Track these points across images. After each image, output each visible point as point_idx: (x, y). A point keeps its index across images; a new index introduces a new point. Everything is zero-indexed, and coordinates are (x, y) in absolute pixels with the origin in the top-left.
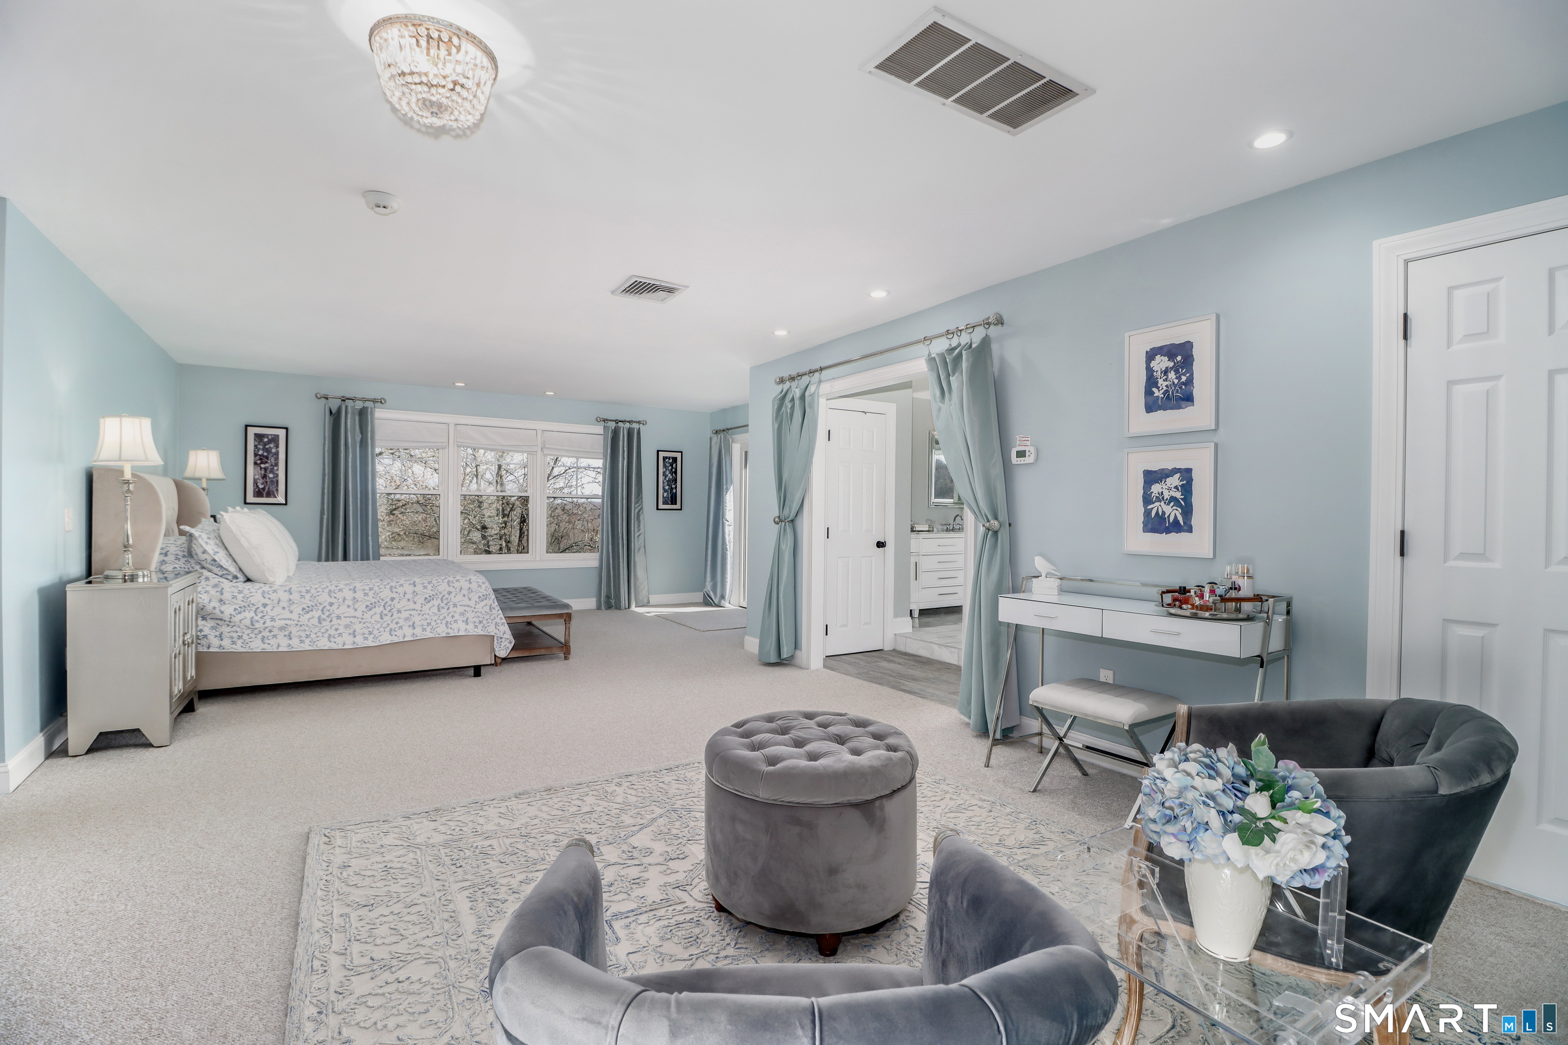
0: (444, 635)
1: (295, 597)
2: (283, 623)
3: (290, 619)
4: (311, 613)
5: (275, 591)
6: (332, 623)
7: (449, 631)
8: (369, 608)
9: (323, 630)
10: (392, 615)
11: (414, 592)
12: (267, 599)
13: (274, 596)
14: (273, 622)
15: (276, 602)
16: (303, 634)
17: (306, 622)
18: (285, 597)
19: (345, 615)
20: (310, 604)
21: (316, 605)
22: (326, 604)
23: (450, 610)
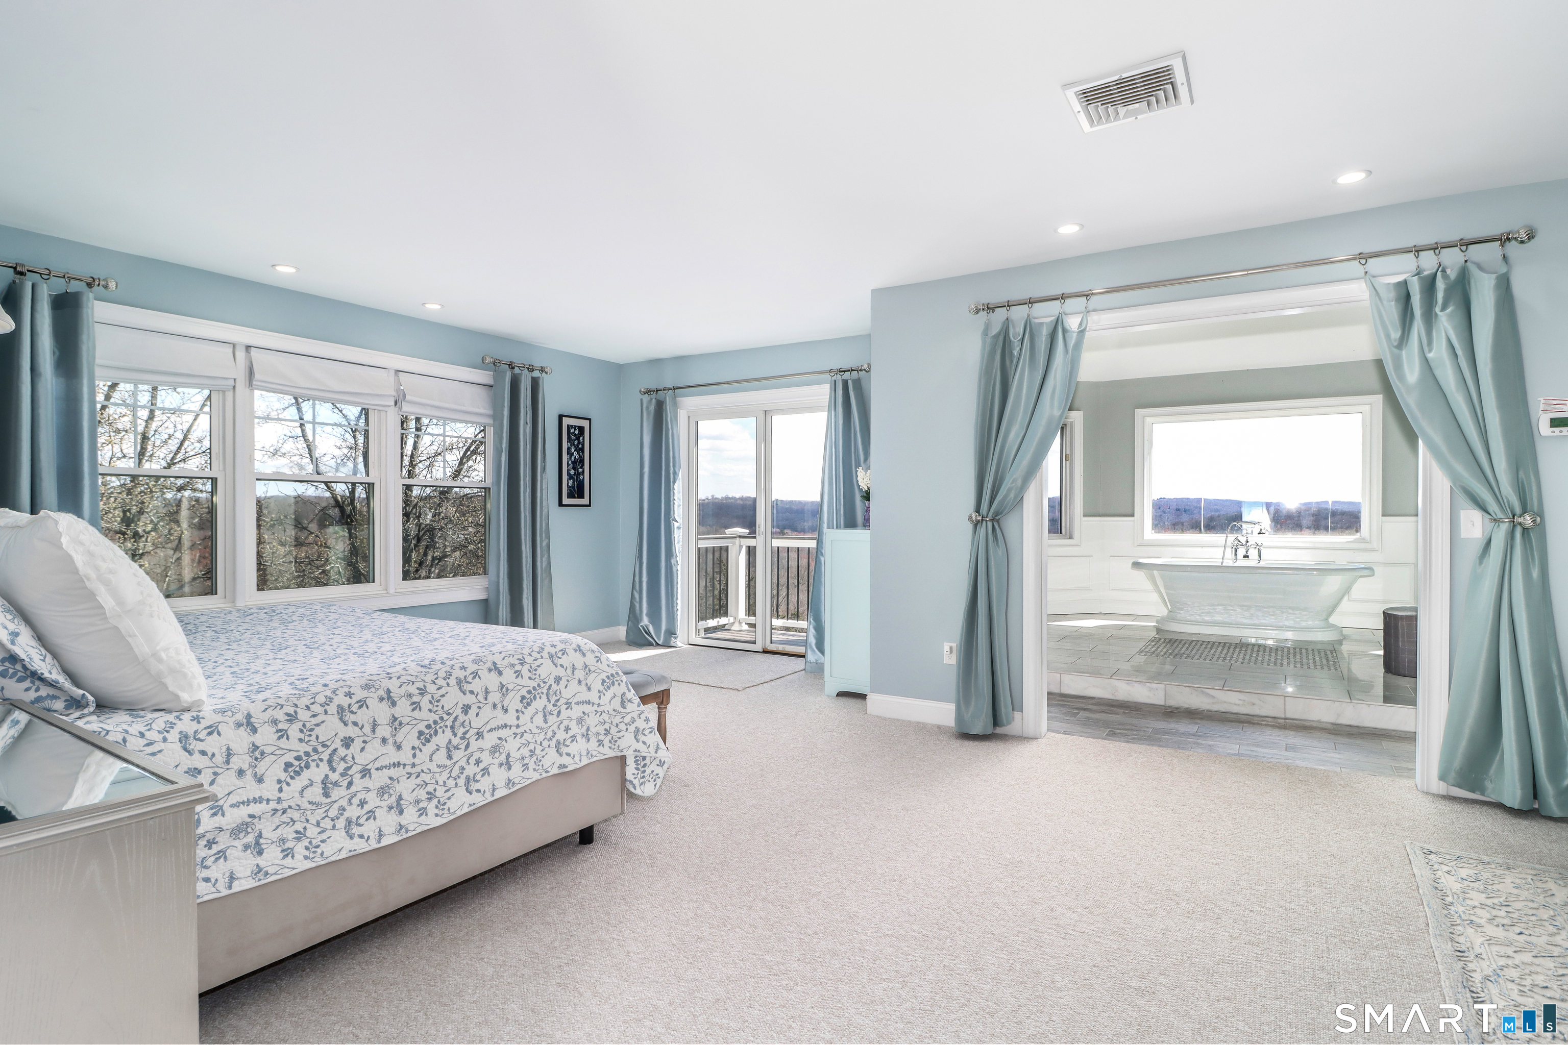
0: (555, 771)
1: (266, 736)
2: (242, 813)
3: (258, 800)
4: (306, 774)
5: (212, 730)
6: (353, 789)
7: (566, 760)
8: (425, 737)
9: (333, 813)
10: (467, 747)
11: (502, 686)
12: (197, 755)
13: (213, 744)
14: (219, 818)
15: (219, 759)
16: (288, 832)
17: (298, 800)
18: (240, 740)
19: (378, 765)
20: (303, 748)
21: (315, 750)
22: (338, 744)
23: (563, 716)
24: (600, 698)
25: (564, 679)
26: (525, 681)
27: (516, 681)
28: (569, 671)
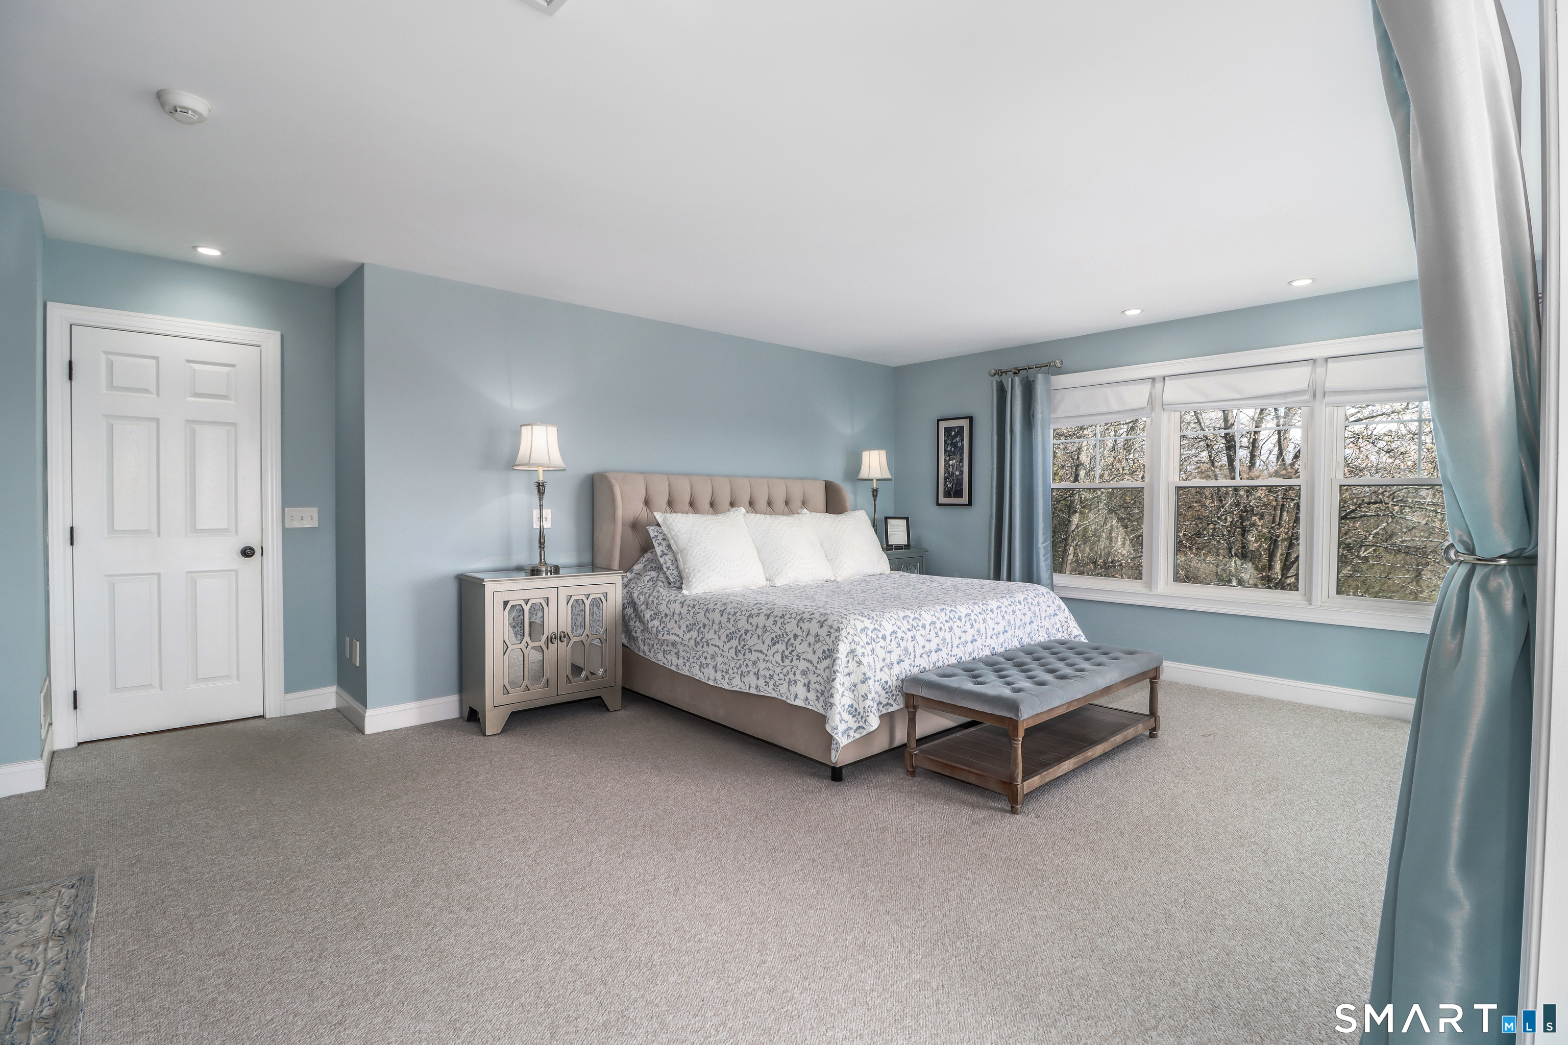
0: (784, 698)
1: (684, 610)
2: (673, 638)
3: (678, 636)
5: (675, 602)
9: (697, 656)
10: (744, 654)
13: (672, 607)
14: (668, 636)
15: (672, 613)
16: (686, 656)
17: (687, 643)
18: (678, 609)
20: (692, 621)
21: (695, 624)
22: (701, 625)
23: (793, 663)
24: (818, 663)
25: (800, 638)
26: (776, 629)
27: (772, 626)
28: (805, 634)
